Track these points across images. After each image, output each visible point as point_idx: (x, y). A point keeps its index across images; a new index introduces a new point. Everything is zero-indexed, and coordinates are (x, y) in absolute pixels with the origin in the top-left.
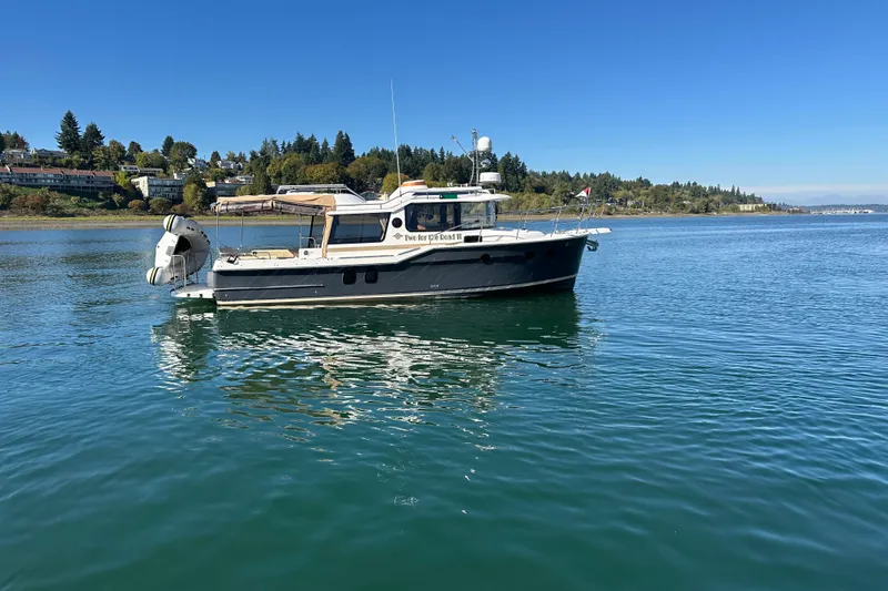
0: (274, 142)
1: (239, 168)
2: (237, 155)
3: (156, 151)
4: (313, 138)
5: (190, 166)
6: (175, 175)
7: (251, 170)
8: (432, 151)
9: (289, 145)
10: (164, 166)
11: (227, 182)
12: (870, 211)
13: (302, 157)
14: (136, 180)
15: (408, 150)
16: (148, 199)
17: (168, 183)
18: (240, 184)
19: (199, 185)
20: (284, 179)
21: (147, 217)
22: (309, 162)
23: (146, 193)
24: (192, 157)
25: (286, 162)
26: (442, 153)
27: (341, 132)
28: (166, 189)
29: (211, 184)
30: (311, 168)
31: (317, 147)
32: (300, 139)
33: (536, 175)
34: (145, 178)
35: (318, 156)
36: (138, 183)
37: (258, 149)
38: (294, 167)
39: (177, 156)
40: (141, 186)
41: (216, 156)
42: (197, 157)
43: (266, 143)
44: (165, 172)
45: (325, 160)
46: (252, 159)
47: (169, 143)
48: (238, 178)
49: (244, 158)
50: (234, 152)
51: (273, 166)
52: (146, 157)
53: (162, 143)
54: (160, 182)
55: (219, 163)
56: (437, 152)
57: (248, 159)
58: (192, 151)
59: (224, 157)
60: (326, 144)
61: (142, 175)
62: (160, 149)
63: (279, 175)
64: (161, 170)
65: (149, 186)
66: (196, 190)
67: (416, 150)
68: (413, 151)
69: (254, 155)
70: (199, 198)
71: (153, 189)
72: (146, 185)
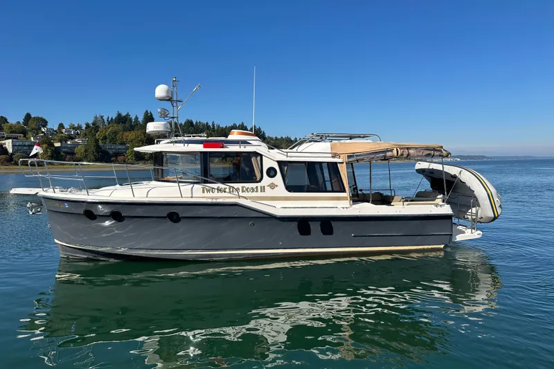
0: (102, 117)
1: (78, 134)
2: (76, 126)
3: (19, 123)
4: (128, 115)
5: (43, 132)
6: (32, 138)
7: (86, 135)
8: (207, 123)
9: (112, 119)
10: (24, 133)
11: (69, 143)
12: (458, 160)
13: (120, 127)
14: (3, 142)
15: (192, 123)
16: (12, 154)
17: (27, 144)
18: (78, 144)
19: (49, 145)
20: (108, 140)
21: (11, 167)
22: (125, 130)
23: (10, 150)
24: (44, 126)
25: (110, 130)
26: (213, 125)
27: (147, 111)
28: (25, 148)
29: (57, 145)
30: (127, 134)
31: (131, 120)
32: (119, 115)
33: (271, 139)
34: (11, 140)
35: (131, 125)
36: (5, 144)
37: (90, 122)
38: (115, 133)
39: (33, 126)
40: (7, 146)
41: (61, 126)
42: (48, 127)
43: (96, 118)
44: (25, 136)
45: (136, 128)
46: (86, 128)
47: (28, 117)
48: (76, 140)
49: (81, 127)
50: (73, 123)
51: (101, 132)
52: (11, 127)
53: (23, 118)
54: (21, 143)
55: (64, 131)
56: (210, 124)
57: (84, 128)
58: (45, 123)
59: (66, 126)
60: (137, 118)
61: (8, 138)
62: (21, 121)
63: (105, 138)
64: (22, 135)
65: (13, 146)
66: (47, 148)
67: (196, 123)
68: (194, 123)
69: (88, 125)
70: (49, 154)
71: (16, 148)
72: (11, 144)
